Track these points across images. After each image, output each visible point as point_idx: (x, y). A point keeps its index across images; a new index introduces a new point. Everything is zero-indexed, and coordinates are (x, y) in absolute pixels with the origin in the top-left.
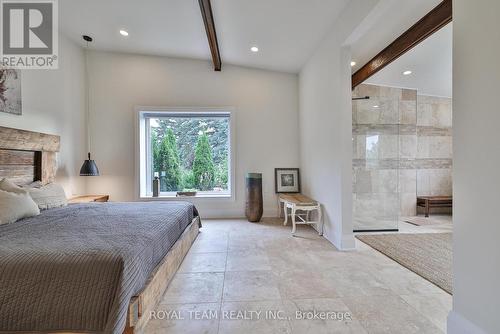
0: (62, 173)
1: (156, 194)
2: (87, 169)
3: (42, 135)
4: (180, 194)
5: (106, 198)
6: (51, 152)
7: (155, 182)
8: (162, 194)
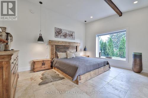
0: (81, 50)
1: (100, 57)
2: (85, 50)
3: (77, 43)
4: (107, 58)
5: (89, 56)
6: (79, 46)
7: (100, 53)
8: (102, 57)
